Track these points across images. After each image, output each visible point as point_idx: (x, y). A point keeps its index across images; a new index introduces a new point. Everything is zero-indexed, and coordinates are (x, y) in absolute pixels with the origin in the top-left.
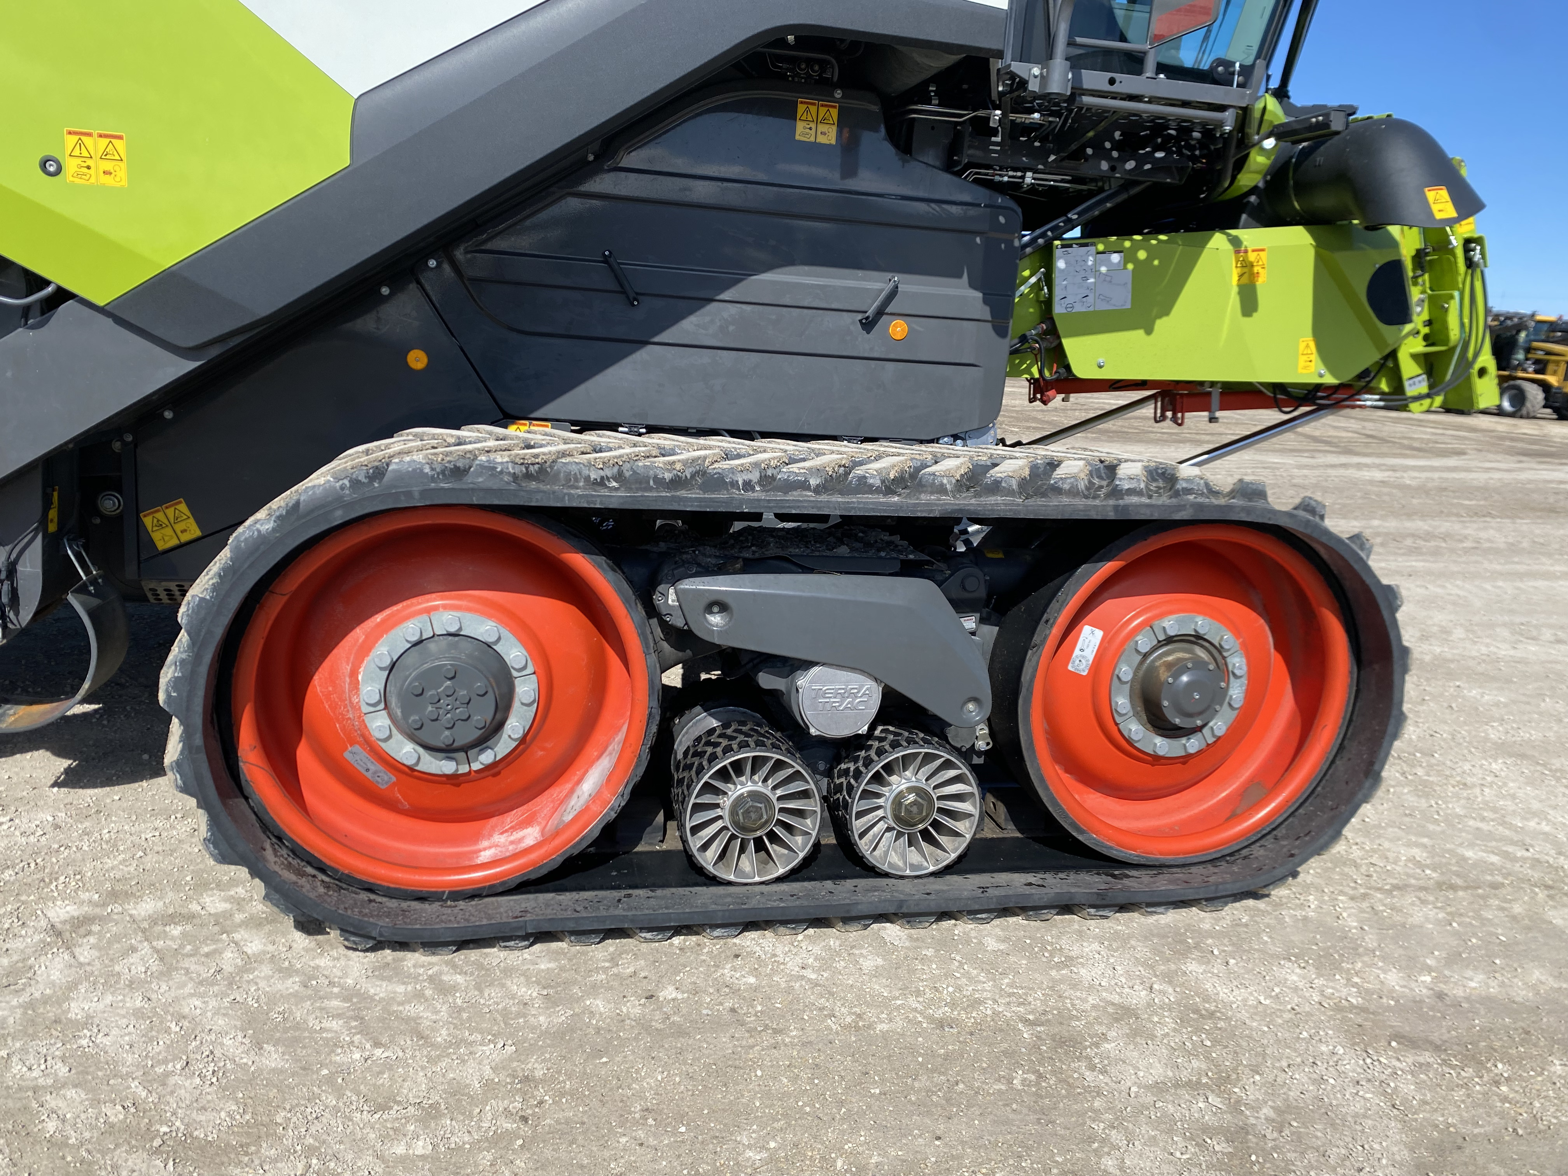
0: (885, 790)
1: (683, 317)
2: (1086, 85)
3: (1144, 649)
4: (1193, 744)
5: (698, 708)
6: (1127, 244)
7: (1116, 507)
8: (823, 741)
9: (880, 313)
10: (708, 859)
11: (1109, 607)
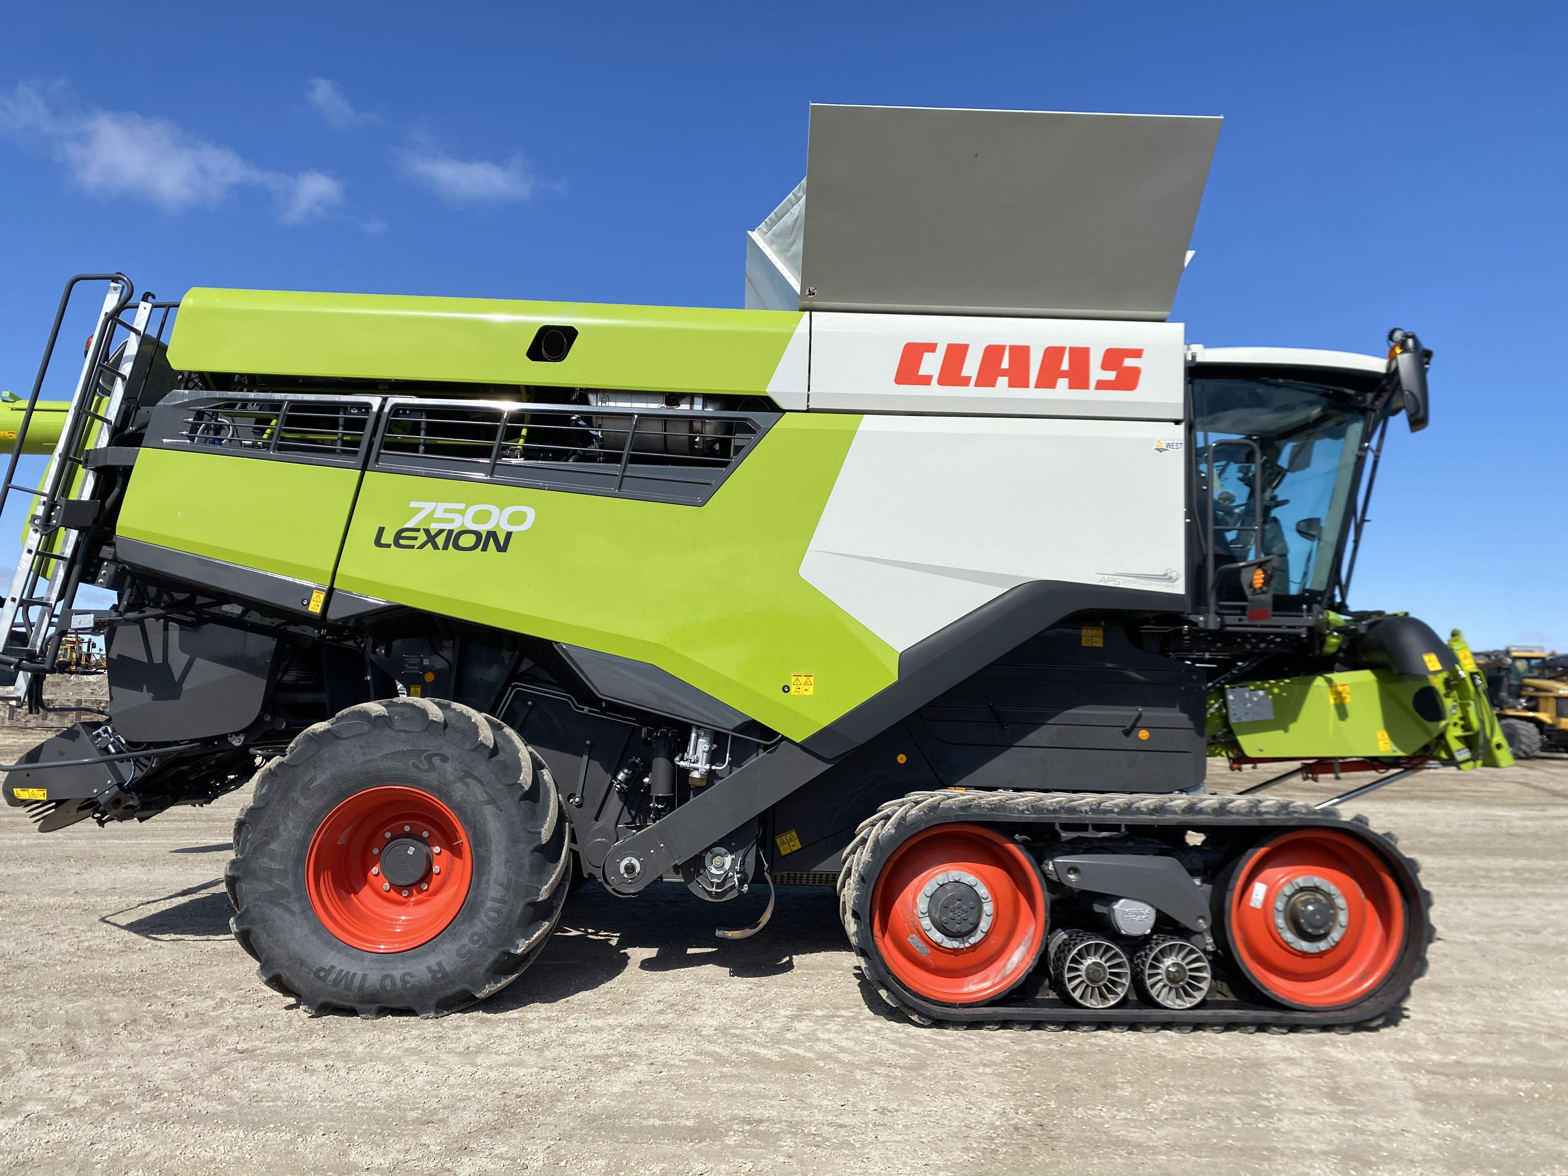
0: (1161, 965)
1: (1029, 733)
2: (1228, 622)
3: (1288, 893)
4: (1323, 946)
5: (1059, 930)
6: (1267, 685)
7: (1259, 820)
8: (1128, 937)
9: (1133, 727)
10: (1076, 995)
11: (1268, 873)
